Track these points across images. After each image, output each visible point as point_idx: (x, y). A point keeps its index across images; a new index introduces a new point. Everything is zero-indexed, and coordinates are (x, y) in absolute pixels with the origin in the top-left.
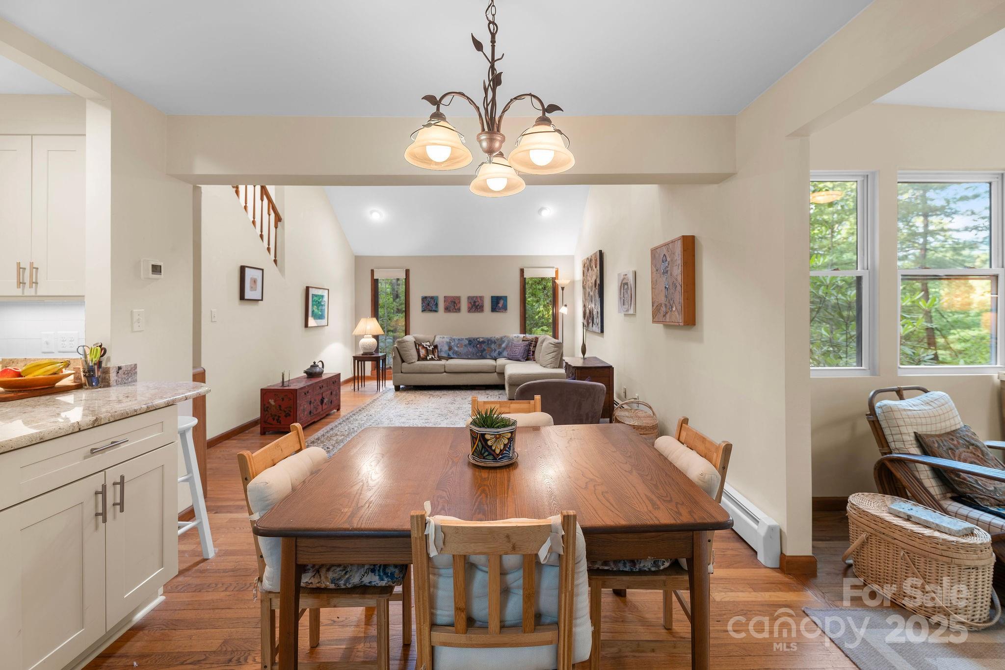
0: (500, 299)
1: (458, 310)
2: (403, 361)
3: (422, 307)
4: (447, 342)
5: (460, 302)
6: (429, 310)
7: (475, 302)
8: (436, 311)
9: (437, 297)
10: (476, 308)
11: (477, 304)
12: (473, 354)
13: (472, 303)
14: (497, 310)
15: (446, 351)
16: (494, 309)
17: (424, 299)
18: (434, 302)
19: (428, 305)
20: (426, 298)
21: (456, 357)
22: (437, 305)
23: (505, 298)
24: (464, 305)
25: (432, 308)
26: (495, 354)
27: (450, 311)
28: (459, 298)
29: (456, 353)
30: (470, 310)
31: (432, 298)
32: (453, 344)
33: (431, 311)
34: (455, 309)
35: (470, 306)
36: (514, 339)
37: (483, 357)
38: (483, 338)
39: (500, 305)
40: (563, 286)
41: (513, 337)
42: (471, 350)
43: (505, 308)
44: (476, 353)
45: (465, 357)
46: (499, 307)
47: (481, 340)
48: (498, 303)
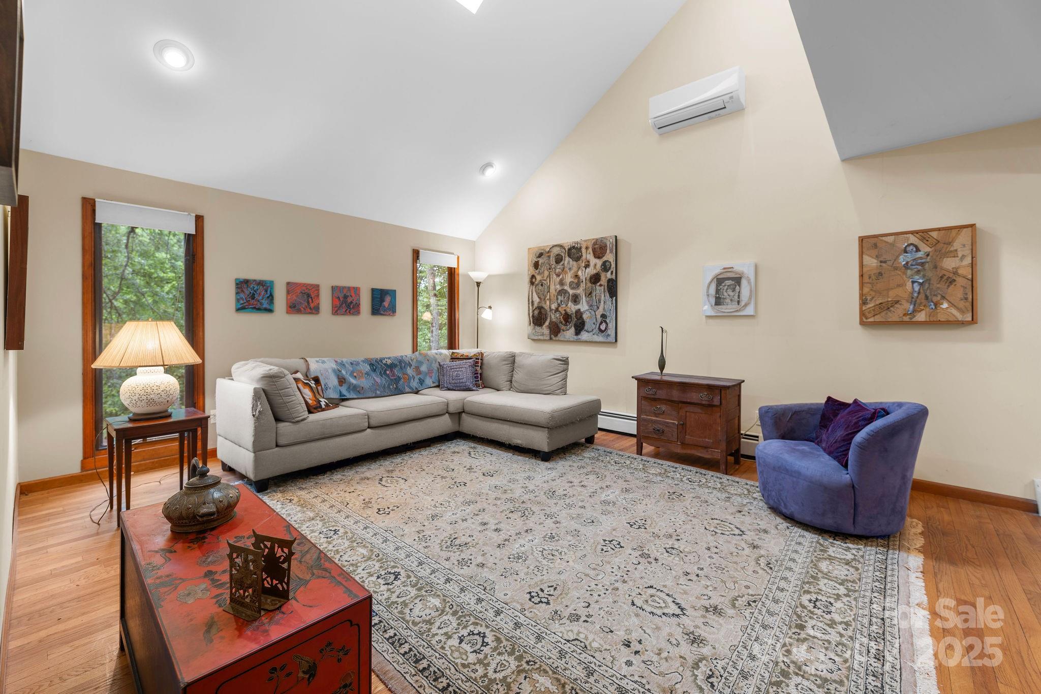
0: (386, 295)
1: (315, 310)
2: (278, 419)
3: (238, 300)
4: (334, 371)
5: (318, 296)
6: (255, 308)
7: (346, 297)
8: (270, 311)
9: (272, 282)
10: (348, 306)
11: (349, 300)
12: (384, 387)
13: (341, 299)
14: (382, 312)
15: (335, 387)
16: (376, 310)
17: (242, 285)
18: (266, 291)
19: (253, 297)
20: (246, 282)
21: (355, 397)
22: (271, 298)
23: (392, 293)
24: (325, 301)
25: (261, 304)
26: (415, 384)
27: (299, 311)
28: (316, 287)
29: (354, 388)
30: (336, 311)
31: (261, 283)
32: (344, 372)
33: (259, 309)
34: (310, 308)
35: (338, 304)
36: (436, 356)
37: (399, 392)
38: (389, 358)
39: (386, 304)
40: (479, 281)
41: (435, 355)
42: (378, 380)
43: (392, 310)
44: (389, 387)
45: (370, 396)
46: (385, 307)
47: (389, 362)
48: (382, 300)
